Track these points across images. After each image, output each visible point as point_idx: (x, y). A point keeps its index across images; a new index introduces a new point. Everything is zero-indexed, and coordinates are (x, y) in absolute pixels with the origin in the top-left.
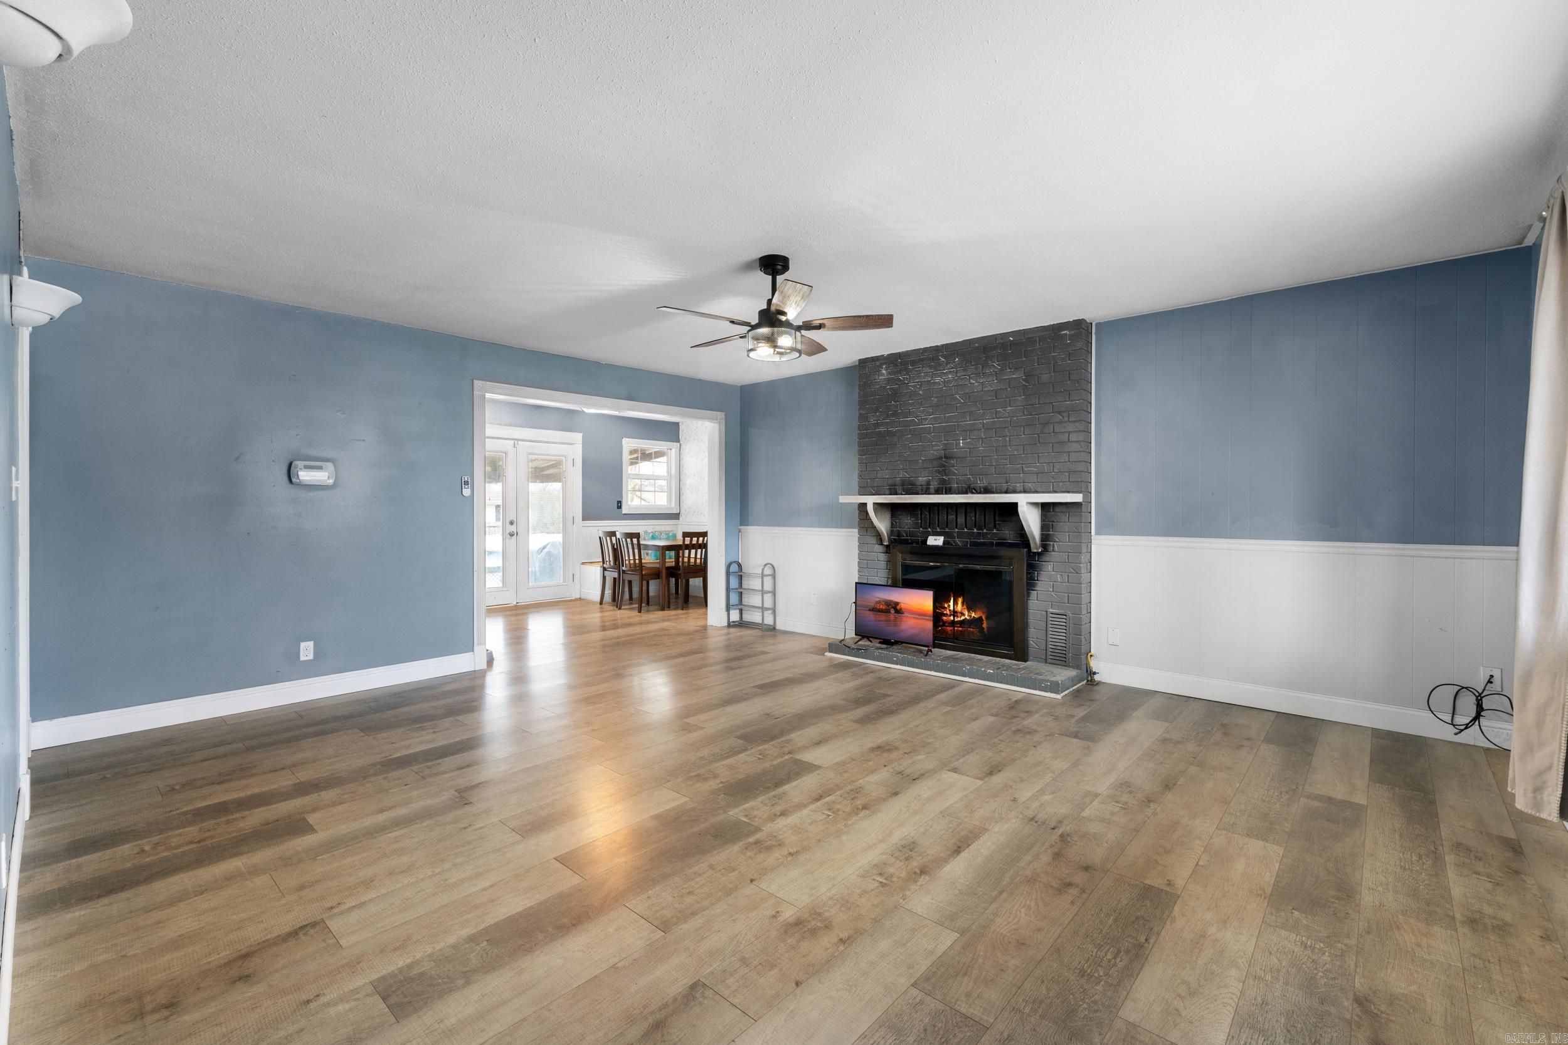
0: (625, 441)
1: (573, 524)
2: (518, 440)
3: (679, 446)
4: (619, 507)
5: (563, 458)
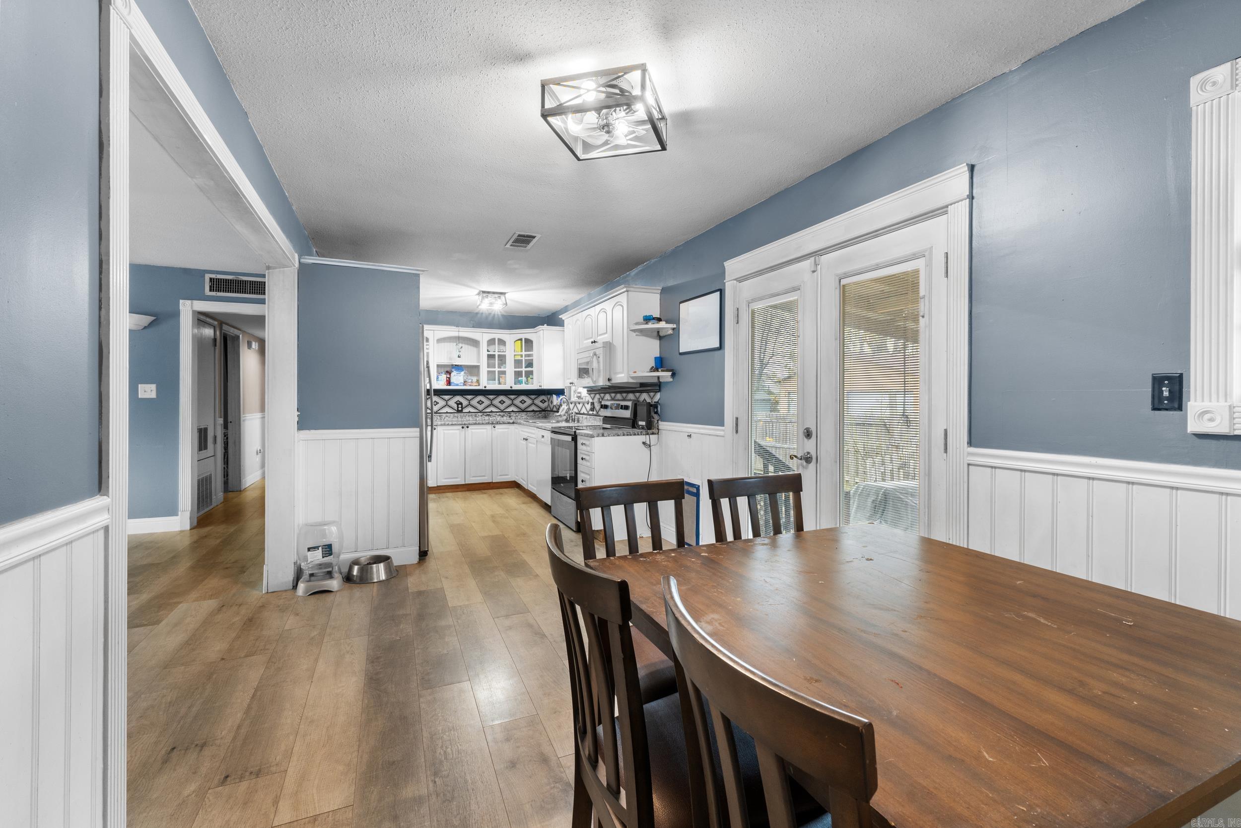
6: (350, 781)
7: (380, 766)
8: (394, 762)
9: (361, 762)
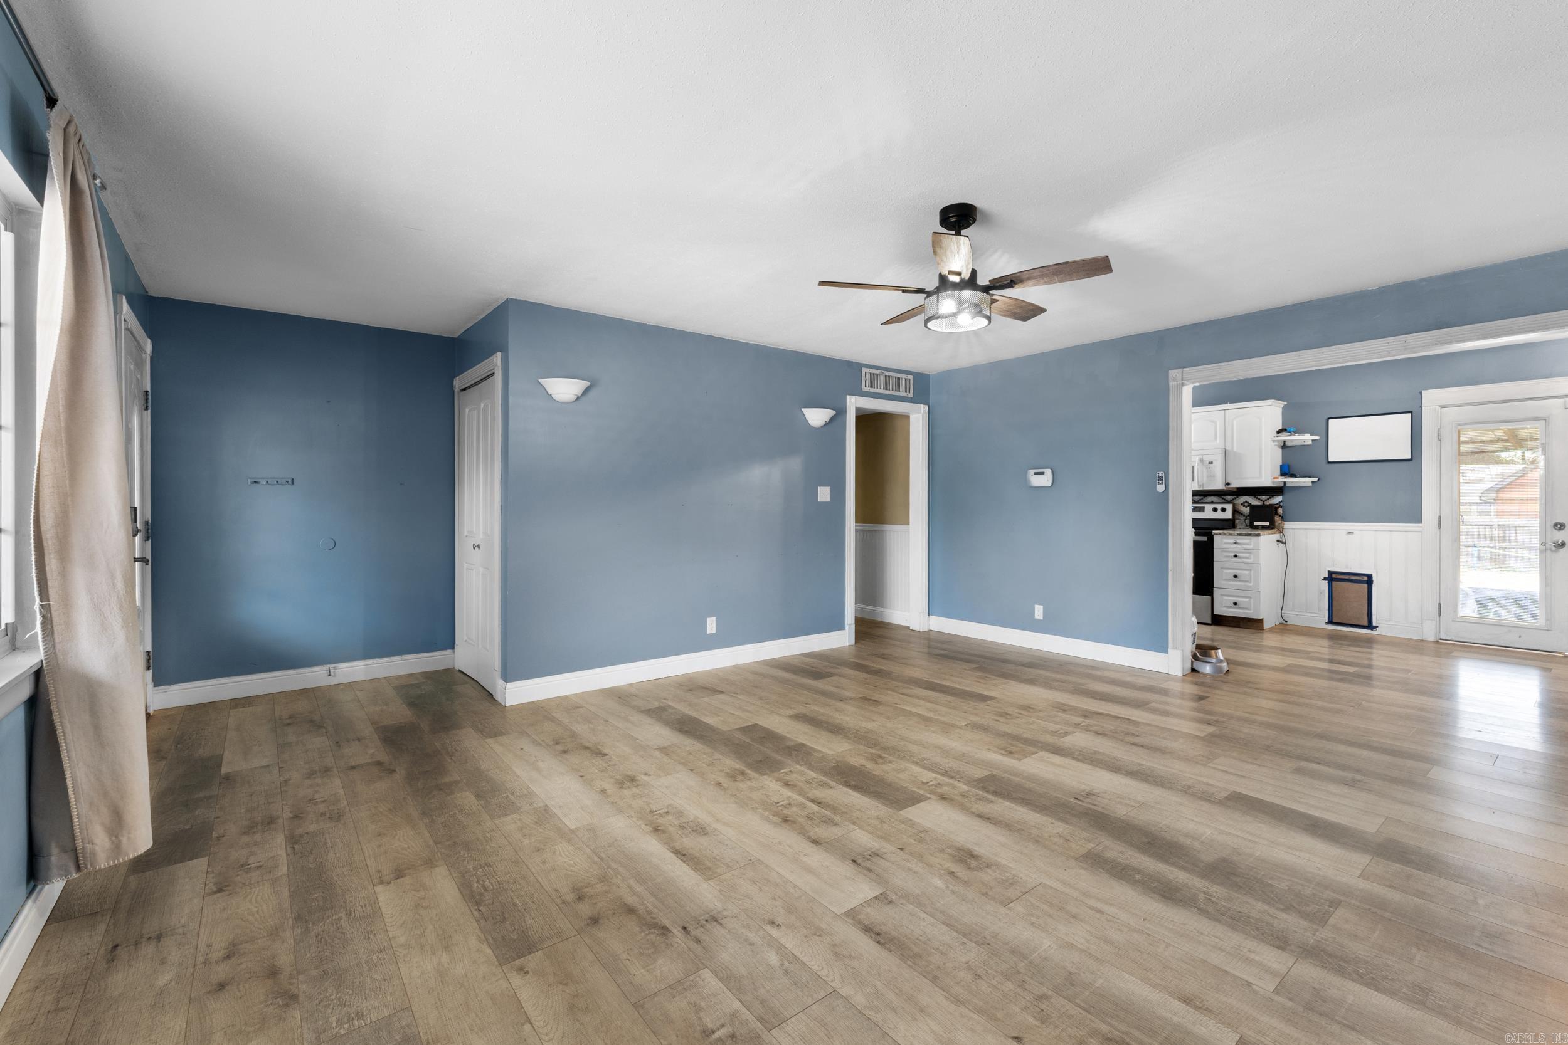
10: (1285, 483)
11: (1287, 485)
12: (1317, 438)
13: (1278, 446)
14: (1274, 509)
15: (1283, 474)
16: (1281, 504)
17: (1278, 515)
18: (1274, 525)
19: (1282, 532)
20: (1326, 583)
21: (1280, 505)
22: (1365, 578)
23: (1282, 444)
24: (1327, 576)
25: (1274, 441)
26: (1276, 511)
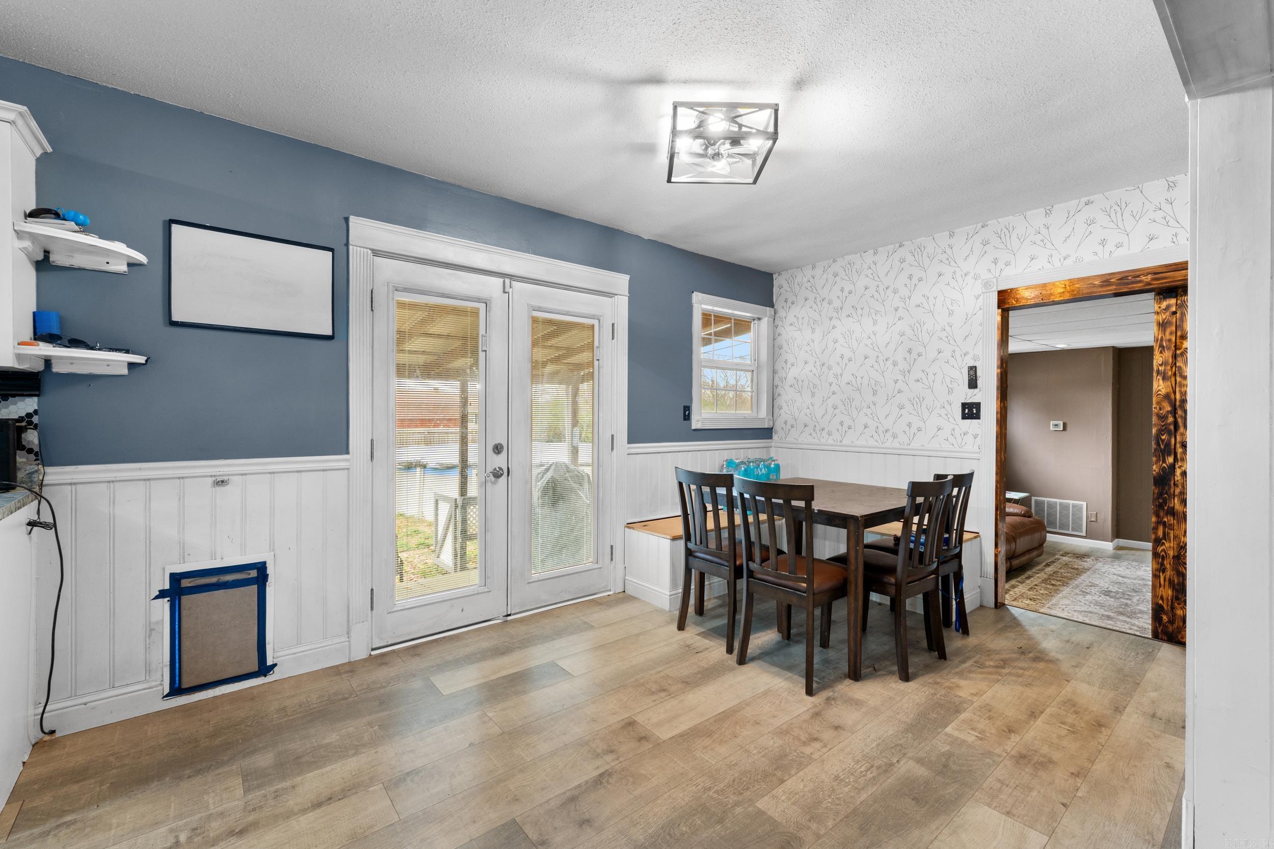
0: (697, 297)
1: (612, 449)
2: (512, 277)
3: (773, 313)
4: (687, 418)
5: (596, 322)
6: (962, 817)
7: (927, 806)
8: (913, 799)
9: (941, 825)
10: (48, 362)
11: (56, 369)
12: (142, 258)
13: (28, 255)
14: (12, 435)
15: (41, 334)
16: (35, 419)
17: (22, 448)
18: (14, 479)
19: (39, 496)
20: (165, 604)
21: (30, 423)
22: (254, 573)
23: (40, 257)
24: (167, 586)
25: (19, 234)
26: (19, 438)
